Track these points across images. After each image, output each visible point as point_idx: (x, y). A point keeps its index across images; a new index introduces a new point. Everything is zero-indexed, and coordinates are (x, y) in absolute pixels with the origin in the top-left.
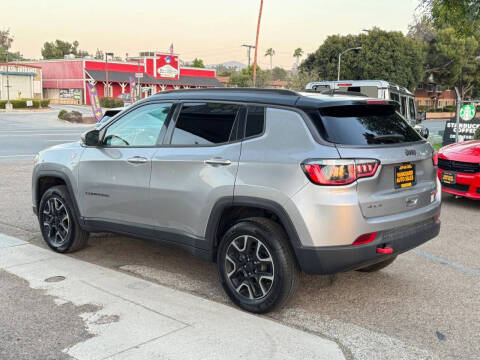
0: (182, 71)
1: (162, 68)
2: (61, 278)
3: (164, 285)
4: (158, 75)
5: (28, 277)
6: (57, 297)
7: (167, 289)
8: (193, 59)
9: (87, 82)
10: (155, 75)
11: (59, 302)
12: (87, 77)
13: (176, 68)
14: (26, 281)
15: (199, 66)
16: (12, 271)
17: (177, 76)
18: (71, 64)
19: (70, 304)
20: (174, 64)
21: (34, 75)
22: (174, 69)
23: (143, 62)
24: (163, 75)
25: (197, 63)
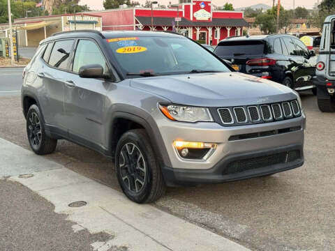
0: (214, 14)
1: (197, 12)
2: (84, 203)
3: (176, 215)
4: (194, 18)
5: (54, 201)
6: (76, 223)
7: (177, 220)
8: (225, 4)
9: (136, 27)
10: (192, 19)
11: (76, 228)
12: (137, 23)
13: (209, 11)
14: (52, 205)
15: (229, 10)
16: (42, 194)
17: (209, 19)
18: (124, 13)
19: (86, 231)
20: (208, 8)
21: (96, 23)
22: (207, 13)
23: (181, 8)
24: (198, 18)
25: (228, 7)
